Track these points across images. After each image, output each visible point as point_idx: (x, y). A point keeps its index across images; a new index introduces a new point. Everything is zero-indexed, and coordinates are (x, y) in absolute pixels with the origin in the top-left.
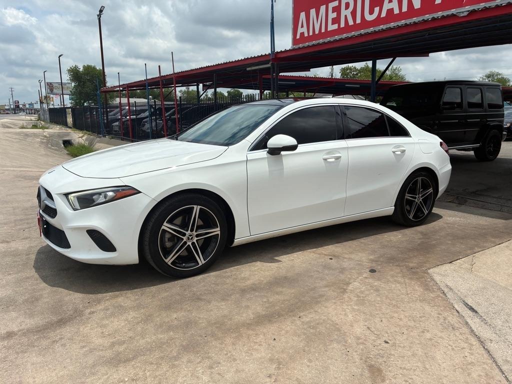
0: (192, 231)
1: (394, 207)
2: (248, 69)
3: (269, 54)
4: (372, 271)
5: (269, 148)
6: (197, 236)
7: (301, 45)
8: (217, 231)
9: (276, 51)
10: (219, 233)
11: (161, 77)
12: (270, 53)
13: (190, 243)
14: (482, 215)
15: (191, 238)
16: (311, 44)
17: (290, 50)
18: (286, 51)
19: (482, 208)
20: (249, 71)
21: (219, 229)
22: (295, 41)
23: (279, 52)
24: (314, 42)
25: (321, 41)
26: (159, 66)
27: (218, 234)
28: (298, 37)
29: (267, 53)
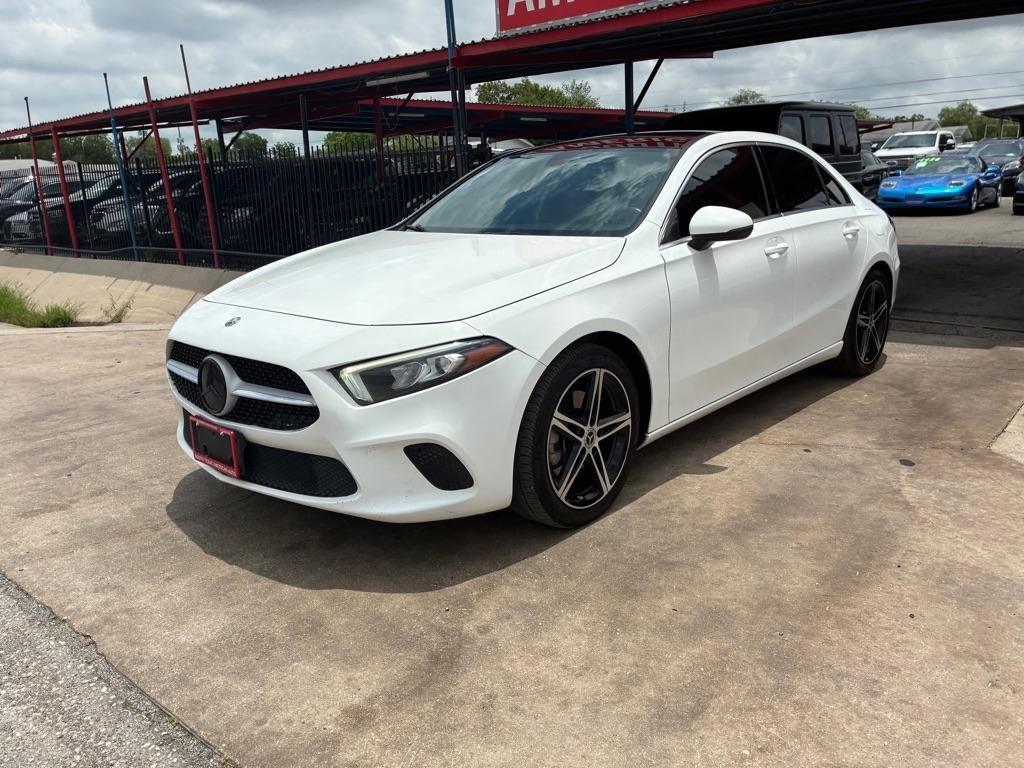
0: (592, 425)
1: (842, 342)
2: (370, 84)
3: (444, 49)
4: (907, 463)
5: (693, 236)
6: (600, 433)
7: (519, 30)
8: (626, 420)
9: (459, 43)
10: (629, 422)
11: (151, 103)
12: (446, 46)
13: (589, 451)
14: (939, 344)
15: (590, 438)
16: (543, 26)
17: (494, 41)
18: (484, 42)
19: (924, 331)
20: (375, 87)
21: (629, 415)
22: (504, 21)
23: (468, 45)
24: (551, 24)
25: (567, 21)
26: (145, 79)
27: (628, 426)
28: (511, 11)
29: (439, 48)
